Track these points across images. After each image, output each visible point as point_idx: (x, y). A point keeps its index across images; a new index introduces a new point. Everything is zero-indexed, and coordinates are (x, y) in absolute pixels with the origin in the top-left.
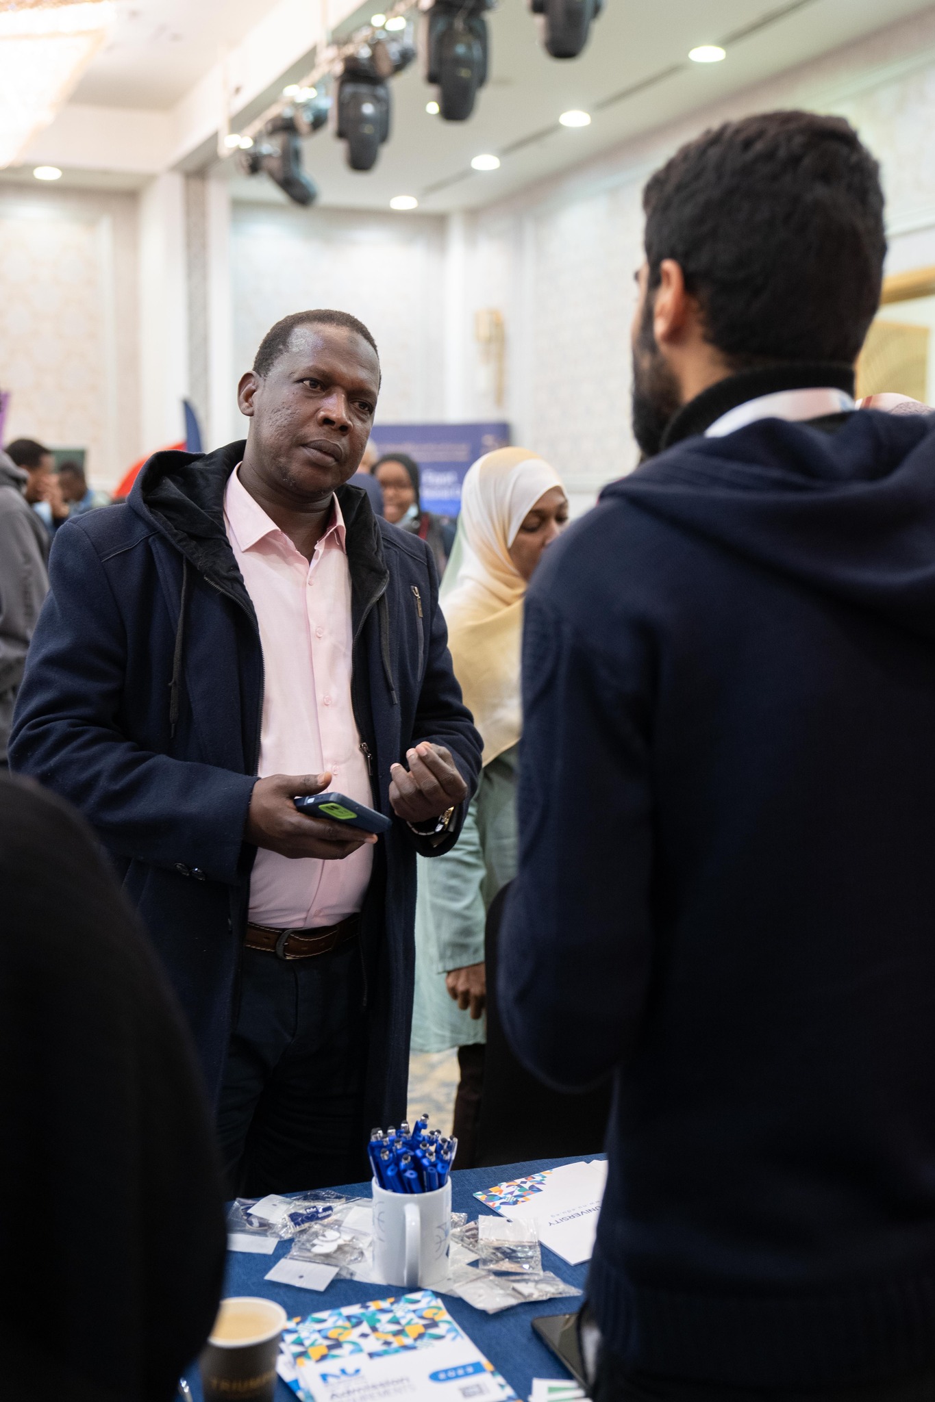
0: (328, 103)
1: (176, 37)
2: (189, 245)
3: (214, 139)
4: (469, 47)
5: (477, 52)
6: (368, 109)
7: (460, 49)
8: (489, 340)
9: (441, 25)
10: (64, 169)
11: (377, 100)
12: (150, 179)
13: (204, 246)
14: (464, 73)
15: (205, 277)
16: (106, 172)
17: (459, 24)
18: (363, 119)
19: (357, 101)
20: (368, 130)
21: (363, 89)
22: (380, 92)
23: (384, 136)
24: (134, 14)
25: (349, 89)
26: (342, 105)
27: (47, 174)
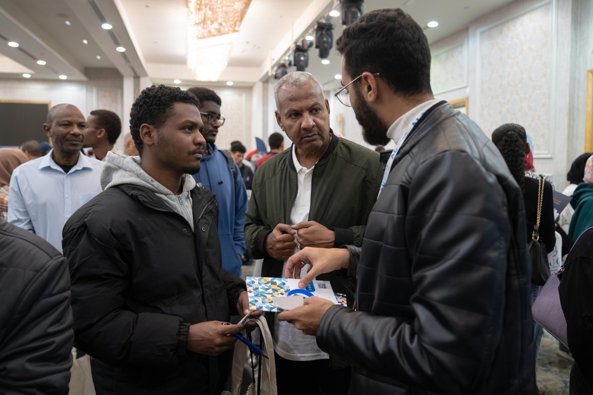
0: (292, 58)
1: (258, 48)
2: (263, 99)
3: (267, 73)
4: (327, 39)
5: (330, 40)
6: (302, 58)
7: (325, 39)
8: (340, 122)
9: (319, 33)
10: (234, 82)
11: (304, 56)
12: (254, 83)
13: (267, 99)
14: (326, 45)
15: (267, 107)
16: (244, 82)
17: (324, 32)
18: (301, 61)
19: (299, 56)
20: (302, 63)
21: (301, 53)
22: (306, 54)
23: (306, 65)
24: (248, 42)
25: (297, 53)
26: (295, 58)
27: (230, 83)
